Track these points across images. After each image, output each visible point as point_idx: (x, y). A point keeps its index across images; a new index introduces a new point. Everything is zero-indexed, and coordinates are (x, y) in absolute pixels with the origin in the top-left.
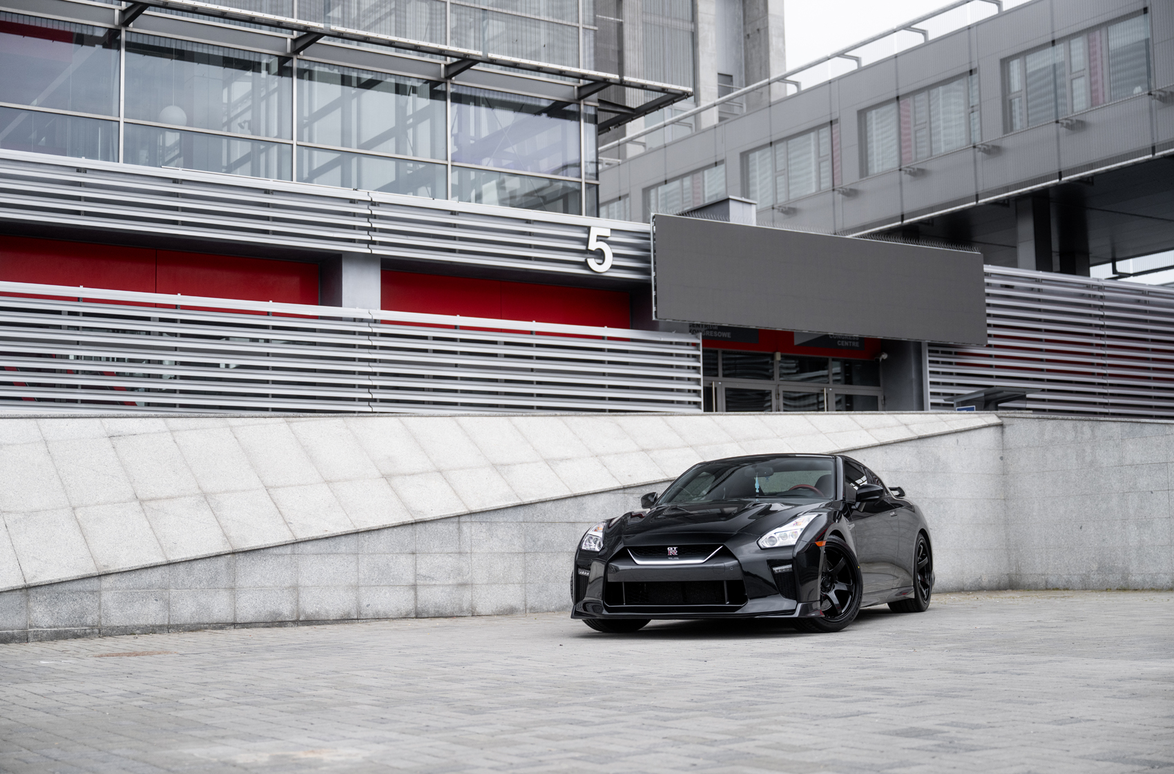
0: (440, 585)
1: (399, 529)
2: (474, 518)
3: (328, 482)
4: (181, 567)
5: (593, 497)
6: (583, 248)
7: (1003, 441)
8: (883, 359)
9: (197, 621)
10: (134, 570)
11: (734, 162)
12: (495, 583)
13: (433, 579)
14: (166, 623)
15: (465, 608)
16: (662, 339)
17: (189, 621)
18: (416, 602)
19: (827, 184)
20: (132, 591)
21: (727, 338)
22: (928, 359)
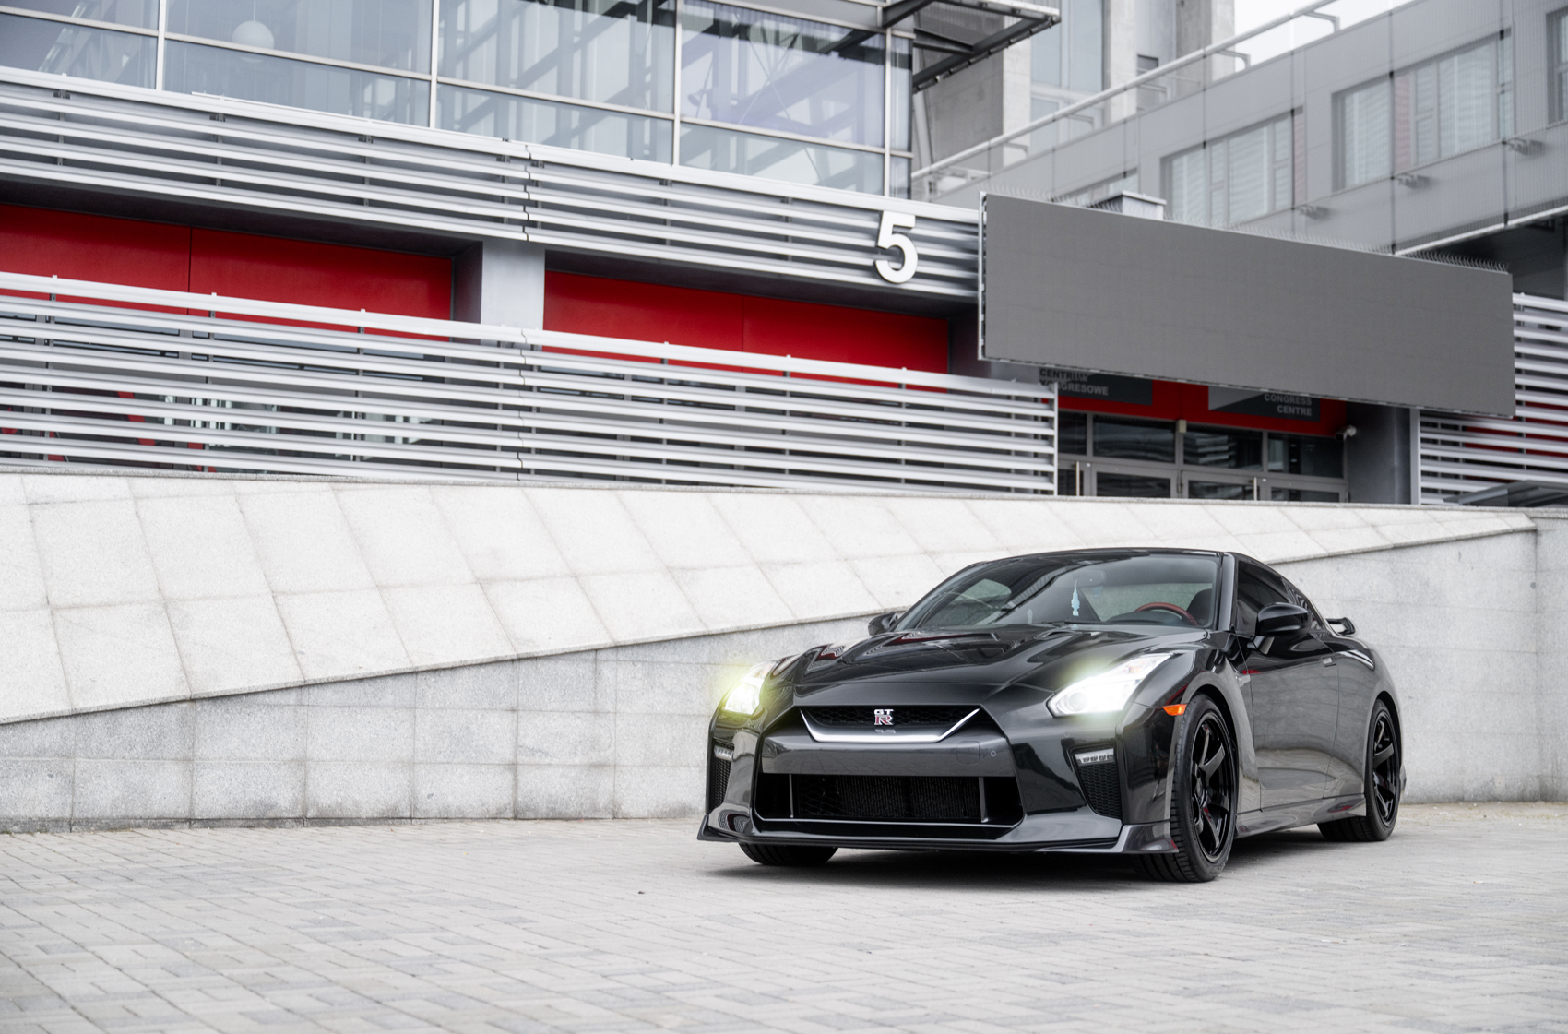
0: (558, 766)
1: (490, 668)
2: (622, 655)
3: (380, 587)
4: (97, 722)
5: (831, 625)
6: (871, 243)
7: (1536, 558)
8: (1348, 436)
9: (123, 813)
10: (13, 724)
11: (1152, 171)
12: (655, 765)
13: (547, 754)
14: (67, 815)
15: (601, 805)
16: (995, 391)
17: (108, 813)
18: (516, 793)
19: (1284, 201)
20: (6, 759)
21: (1102, 395)
22: (1420, 435)
